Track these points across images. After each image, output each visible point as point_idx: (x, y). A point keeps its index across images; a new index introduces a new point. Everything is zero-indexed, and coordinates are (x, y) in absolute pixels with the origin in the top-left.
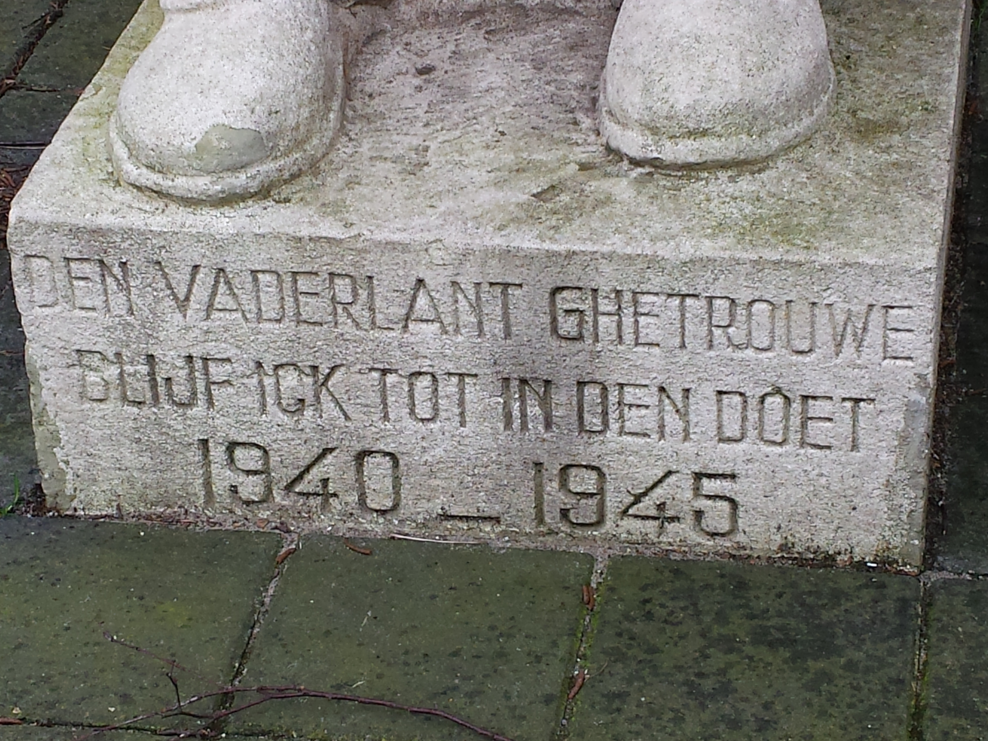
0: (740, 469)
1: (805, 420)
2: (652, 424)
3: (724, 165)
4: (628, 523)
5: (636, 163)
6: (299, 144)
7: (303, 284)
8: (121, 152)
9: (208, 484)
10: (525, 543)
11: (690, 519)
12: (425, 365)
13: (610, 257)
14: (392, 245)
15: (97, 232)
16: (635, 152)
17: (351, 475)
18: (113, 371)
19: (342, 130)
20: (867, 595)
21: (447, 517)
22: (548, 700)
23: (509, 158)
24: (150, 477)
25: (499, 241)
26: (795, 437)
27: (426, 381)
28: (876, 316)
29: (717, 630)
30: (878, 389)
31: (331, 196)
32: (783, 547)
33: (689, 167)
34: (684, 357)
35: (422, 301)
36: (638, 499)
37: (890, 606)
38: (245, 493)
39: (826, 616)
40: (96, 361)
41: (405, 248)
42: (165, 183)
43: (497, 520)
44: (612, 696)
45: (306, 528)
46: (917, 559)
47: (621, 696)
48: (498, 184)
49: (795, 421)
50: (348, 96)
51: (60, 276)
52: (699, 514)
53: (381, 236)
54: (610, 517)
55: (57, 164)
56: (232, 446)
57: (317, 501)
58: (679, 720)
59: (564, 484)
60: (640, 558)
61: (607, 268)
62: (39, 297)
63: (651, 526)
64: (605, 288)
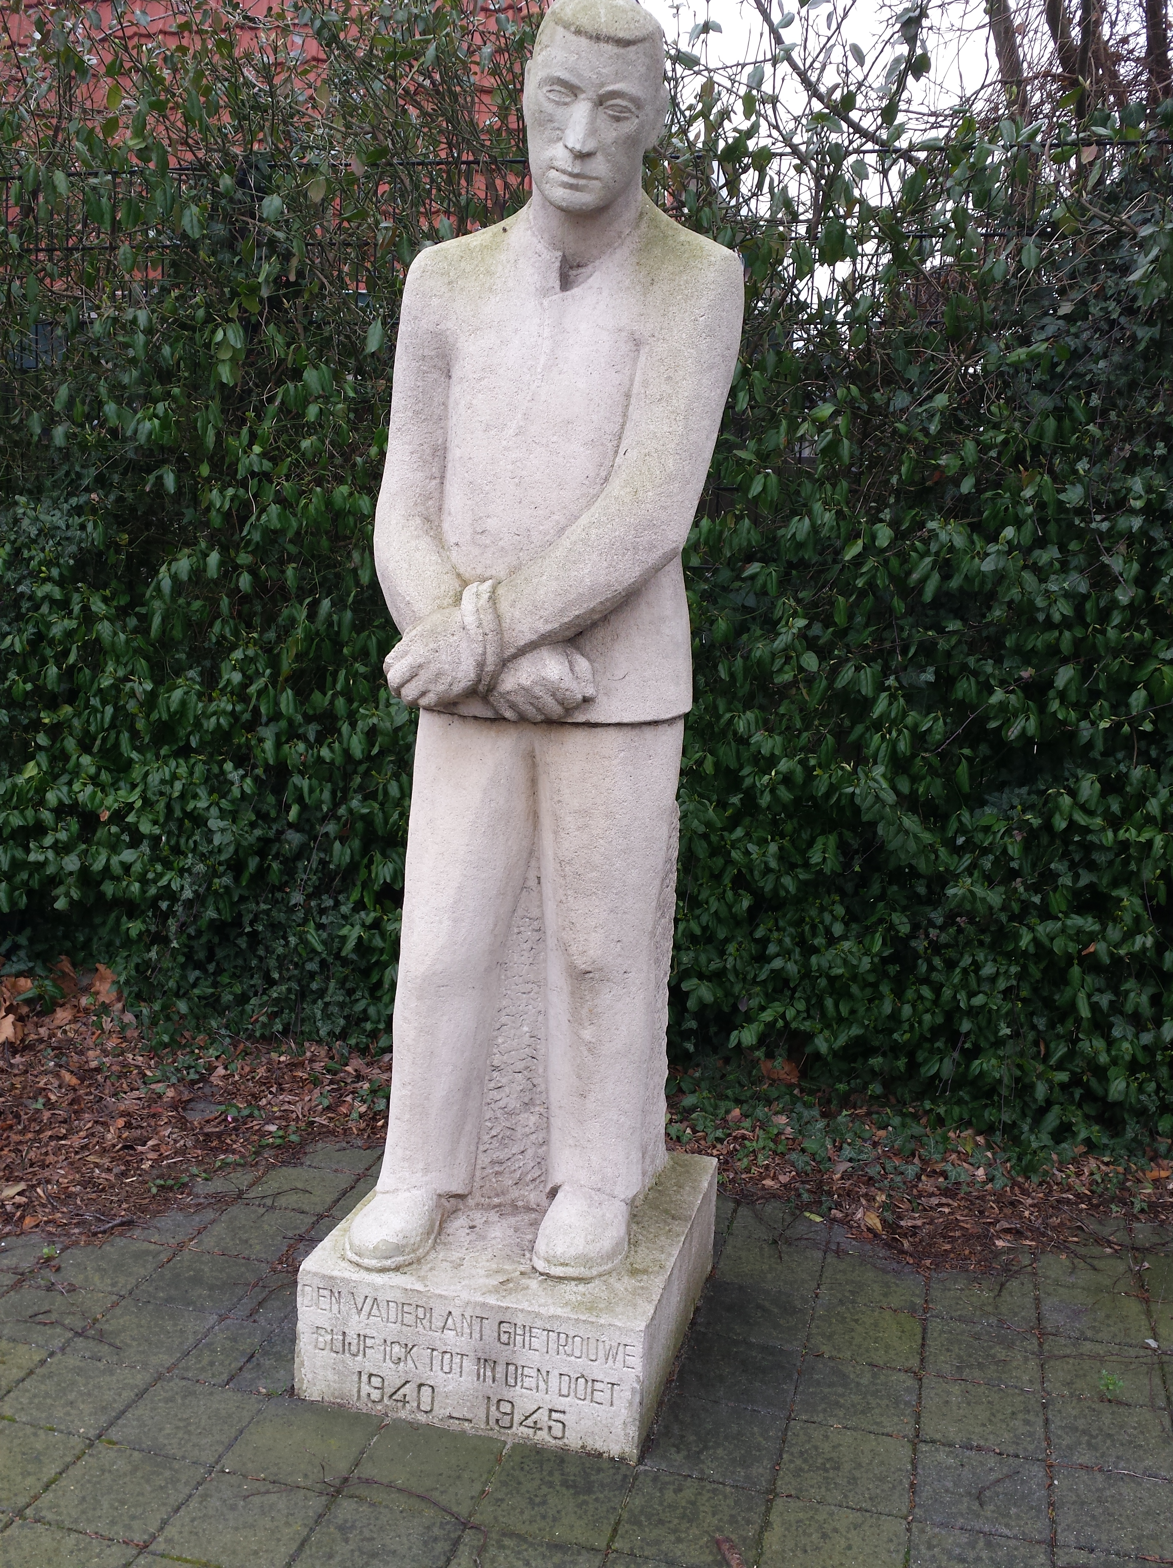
0: (567, 1409)
1: (593, 1391)
2: (534, 1385)
3: (573, 1279)
4: (522, 1429)
5: (541, 1274)
6: (414, 1251)
7: (406, 1308)
8: (348, 1247)
9: (359, 1391)
10: (480, 1433)
11: (546, 1430)
12: (448, 1349)
13: (522, 1311)
14: (441, 1296)
15: (332, 1278)
16: (541, 1269)
17: (415, 1394)
18: (329, 1337)
19: (433, 1247)
20: (612, 1471)
21: (451, 1417)
22: (472, 1498)
23: (494, 1266)
24: (336, 1386)
25: (481, 1299)
26: (589, 1397)
27: (448, 1356)
28: (621, 1348)
29: (548, 1478)
30: (621, 1380)
31: (422, 1273)
32: (583, 1447)
33: (560, 1278)
34: (547, 1357)
35: (450, 1321)
36: (527, 1418)
37: (619, 1477)
38: (373, 1397)
39: (593, 1478)
40: (323, 1332)
41: (446, 1298)
42: (360, 1261)
43: (470, 1421)
44: (498, 1500)
45: (395, 1416)
46: (635, 1459)
47: (502, 1500)
48: (487, 1276)
49: (589, 1390)
50: (439, 1234)
51: (315, 1294)
52: (550, 1428)
53: (437, 1292)
54: (515, 1425)
55: (324, 1249)
56: (371, 1375)
57: (400, 1404)
58: (522, 1512)
59: (498, 1408)
60: (524, 1445)
61: (520, 1315)
62: (306, 1302)
63: (531, 1431)
64: (519, 1324)
